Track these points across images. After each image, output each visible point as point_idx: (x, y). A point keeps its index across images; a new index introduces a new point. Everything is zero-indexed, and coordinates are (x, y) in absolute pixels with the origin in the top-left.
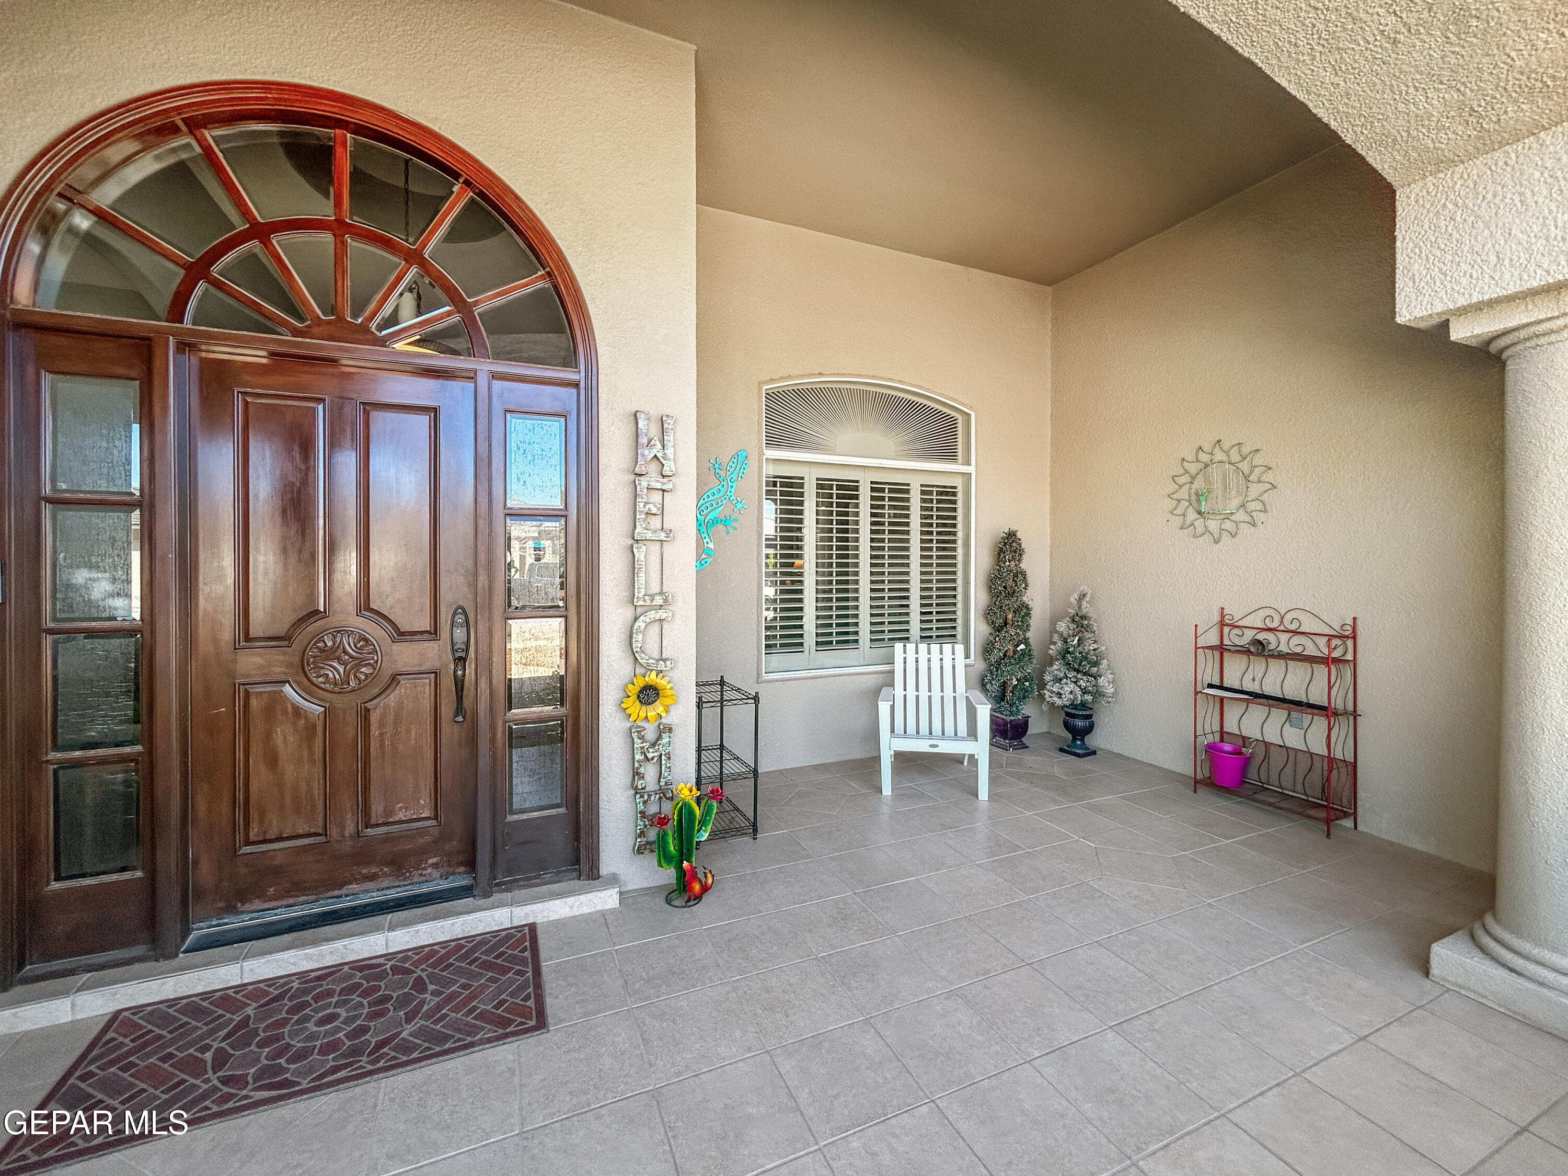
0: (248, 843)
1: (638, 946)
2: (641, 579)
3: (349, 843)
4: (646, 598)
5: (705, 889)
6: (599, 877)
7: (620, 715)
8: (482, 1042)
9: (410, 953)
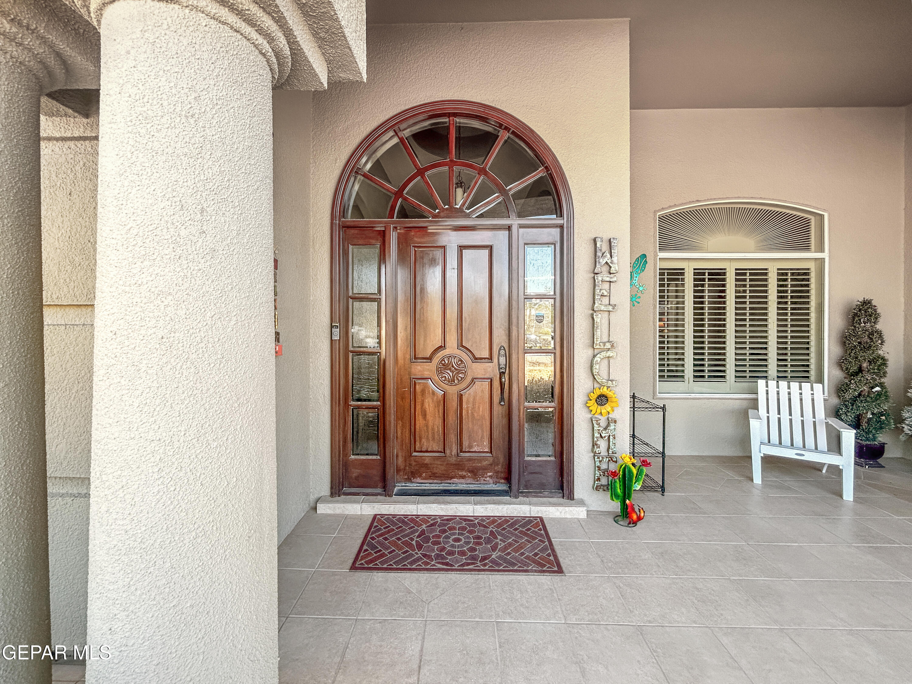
0: (415, 451)
1: (604, 542)
2: (598, 333)
3: (454, 459)
4: (601, 344)
5: (639, 518)
6: (573, 499)
7: (586, 410)
8: (532, 571)
9: (484, 518)
